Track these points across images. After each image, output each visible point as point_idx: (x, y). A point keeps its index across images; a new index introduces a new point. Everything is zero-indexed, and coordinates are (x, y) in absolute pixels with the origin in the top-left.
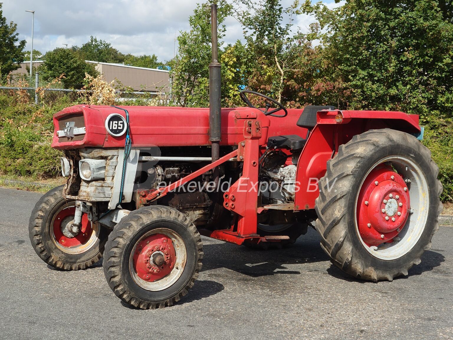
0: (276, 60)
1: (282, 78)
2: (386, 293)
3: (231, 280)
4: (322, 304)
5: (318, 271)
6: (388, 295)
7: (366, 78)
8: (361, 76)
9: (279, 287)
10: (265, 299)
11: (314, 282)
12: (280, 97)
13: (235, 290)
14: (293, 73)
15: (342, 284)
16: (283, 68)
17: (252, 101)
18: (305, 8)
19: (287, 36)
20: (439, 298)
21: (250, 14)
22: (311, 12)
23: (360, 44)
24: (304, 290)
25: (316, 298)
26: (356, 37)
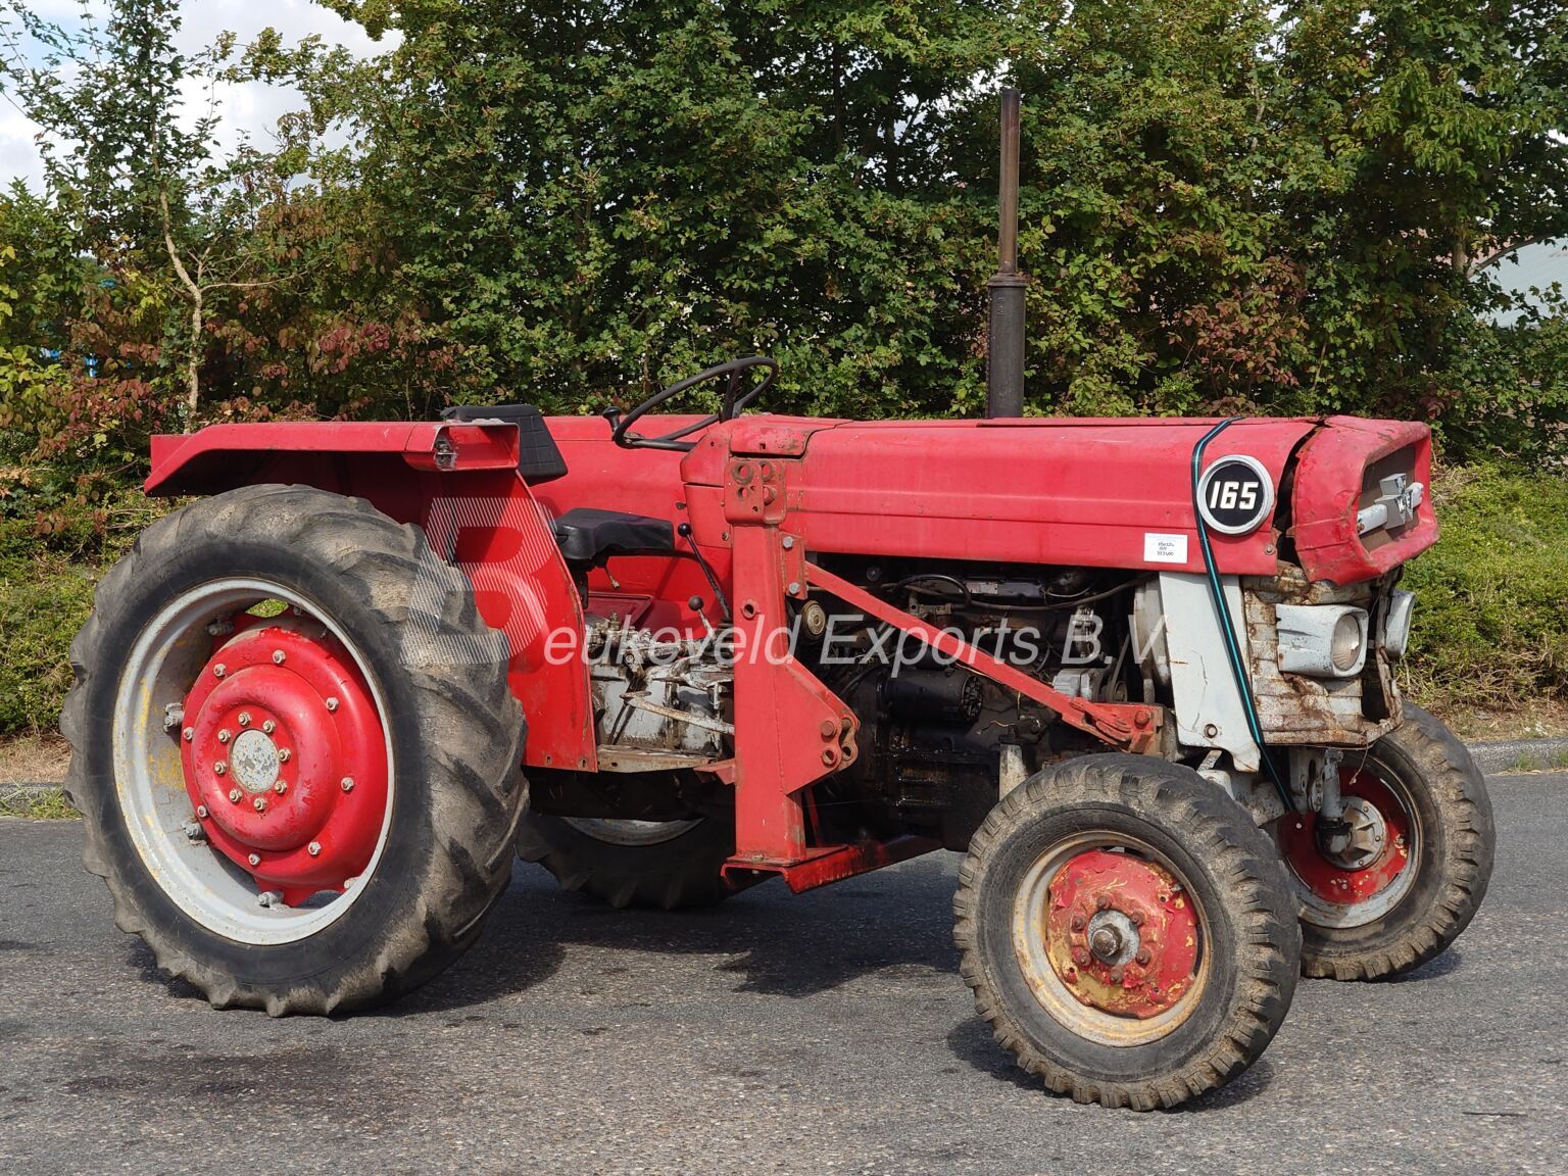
0: (171, 248)
1: (197, 316)
2: (754, 1073)
3: (167, 1098)
4: (548, 1147)
5: (482, 1018)
6: (769, 1082)
7: (506, 302)
8: (488, 298)
9: (360, 1100)
10: (325, 1157)
11: (484, 1063)
12: (194, 384)
13: (195, 1136)
14: (237, 294)
15: (586, 1058)
16: (200, 280)
17: (90, 404)
18: (260, 58)
19: (205, 163)
20: (945, 1071)
21: (59, 82)
22: (285, 73)
23: (474, 184)
24: (460, 1099)
25: (512, 1125)
26: (459, 160)
